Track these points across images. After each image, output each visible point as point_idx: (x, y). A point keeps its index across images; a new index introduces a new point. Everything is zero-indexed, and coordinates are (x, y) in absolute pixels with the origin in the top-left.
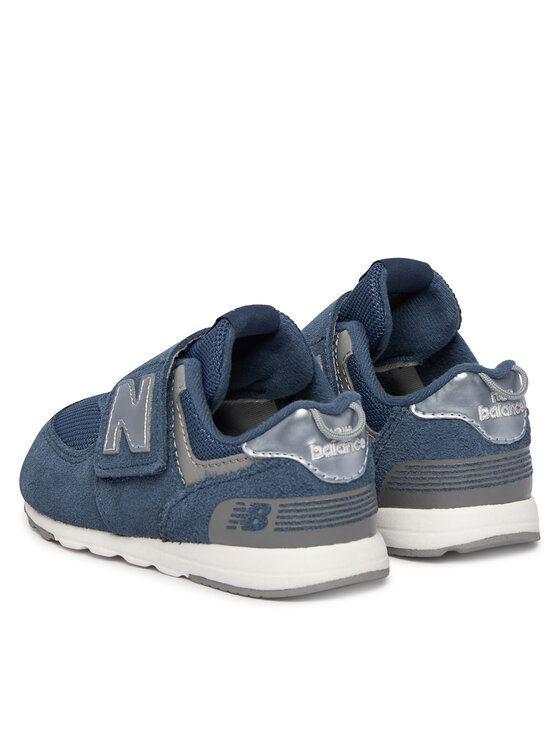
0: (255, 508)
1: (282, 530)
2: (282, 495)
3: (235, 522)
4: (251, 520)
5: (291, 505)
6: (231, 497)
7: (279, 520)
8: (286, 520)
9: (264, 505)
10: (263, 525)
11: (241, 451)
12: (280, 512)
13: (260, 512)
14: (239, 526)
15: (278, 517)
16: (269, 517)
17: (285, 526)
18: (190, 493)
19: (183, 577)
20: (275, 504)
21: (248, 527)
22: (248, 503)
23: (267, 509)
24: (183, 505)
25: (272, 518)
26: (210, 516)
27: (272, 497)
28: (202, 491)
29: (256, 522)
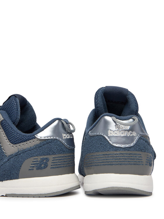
0: (43, 160)
1: (54, 168)
2: (54, 153)
3: (33, 167)
4: (41, 165)
5: (57, 157)
6: (32, 157)
7: (53, 164)
8: (55, 164)
9: (46, 158)
10: (46, 166)
11: (35, 138)
12: (53, 160)
13: (45, 161)
14: (35, 168)
15: (52, 163)
16: (48, 163)
17: (54, 166)
18: (11, 158)
19: (3, 196)
20: (51, 157)
21: (39, 168)
22: (39, 158)
23: (47, 159)
24: (8, 164)
25: (50, 163)
26: (21, 166)
27: (50, 154)
28: (17, 156)
29: (43, 166)
